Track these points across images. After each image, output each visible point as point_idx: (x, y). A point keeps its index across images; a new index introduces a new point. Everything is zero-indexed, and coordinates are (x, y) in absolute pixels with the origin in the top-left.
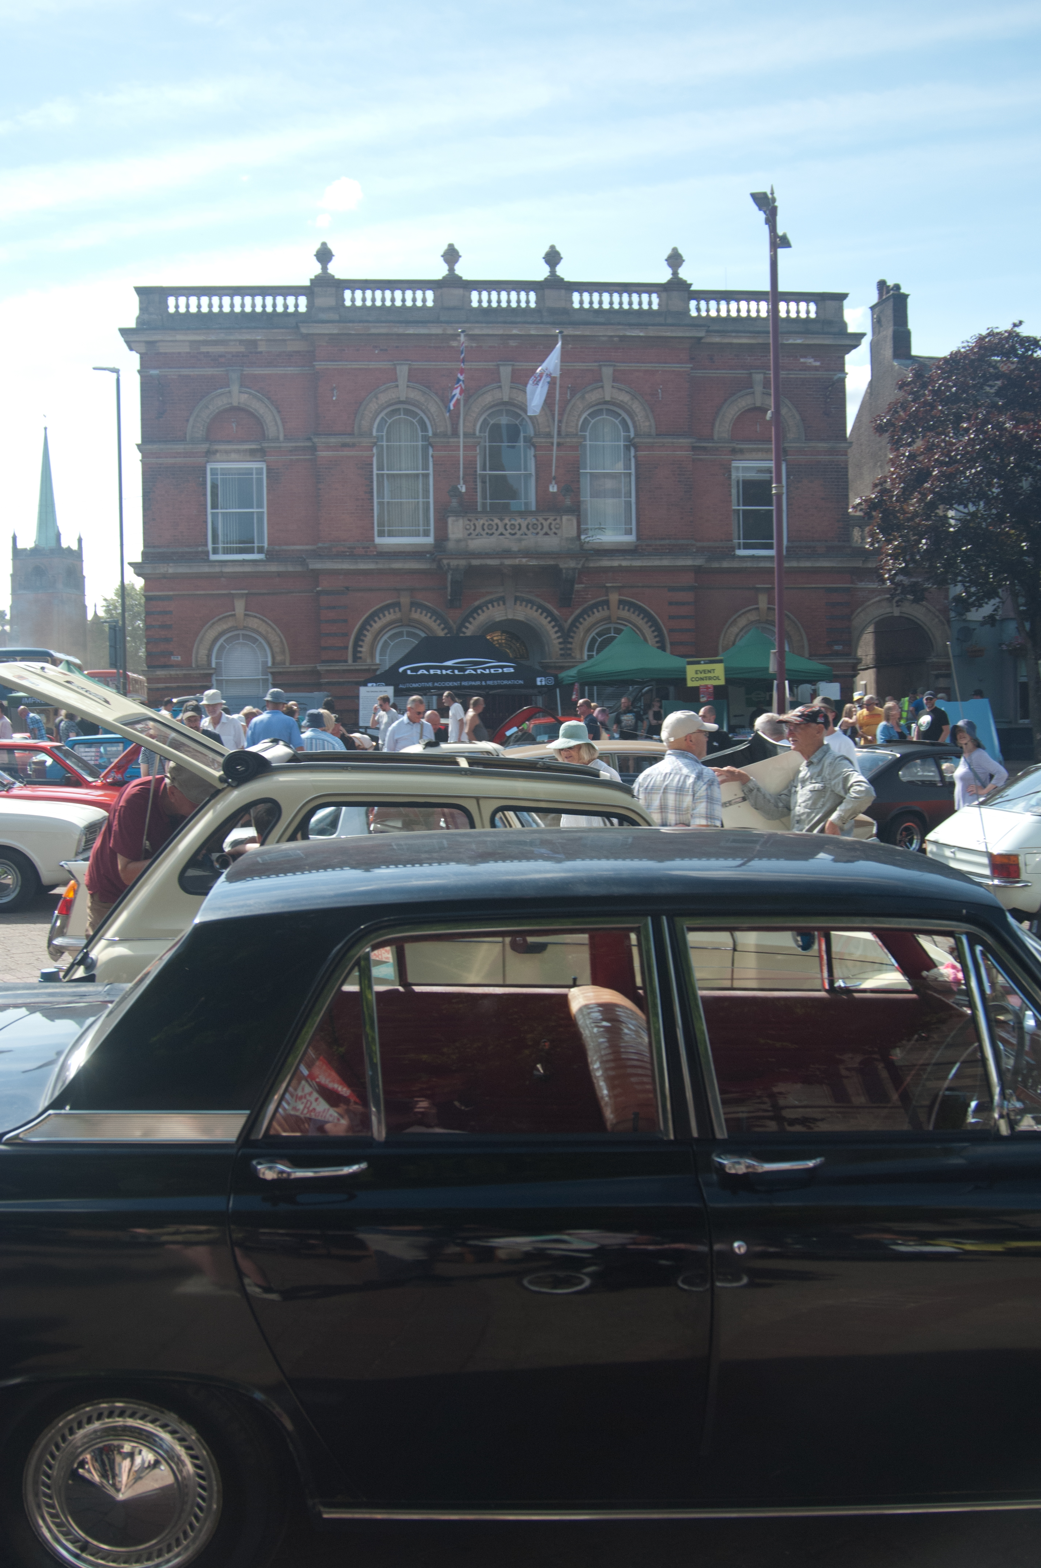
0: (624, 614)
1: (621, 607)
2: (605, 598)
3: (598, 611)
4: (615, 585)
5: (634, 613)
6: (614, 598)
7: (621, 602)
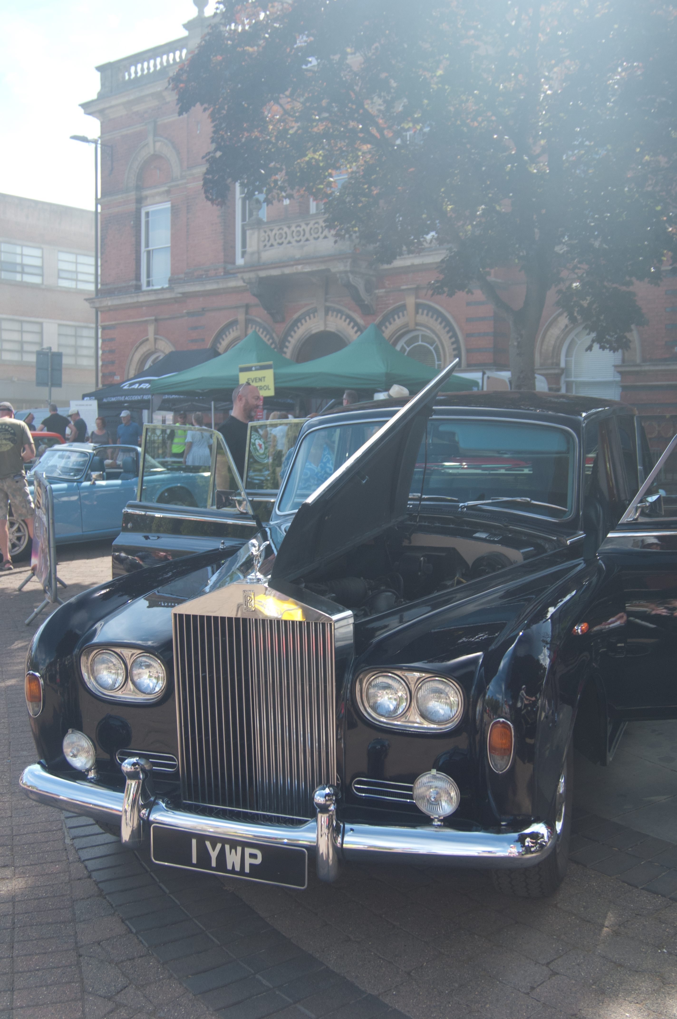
0: (423, 318)
1: (420, 311)
2: (402, 302)
3: (399, 317)
4: (409, 287)
5: (432, 317)
6: (410, 301)
7: (418, 306)
